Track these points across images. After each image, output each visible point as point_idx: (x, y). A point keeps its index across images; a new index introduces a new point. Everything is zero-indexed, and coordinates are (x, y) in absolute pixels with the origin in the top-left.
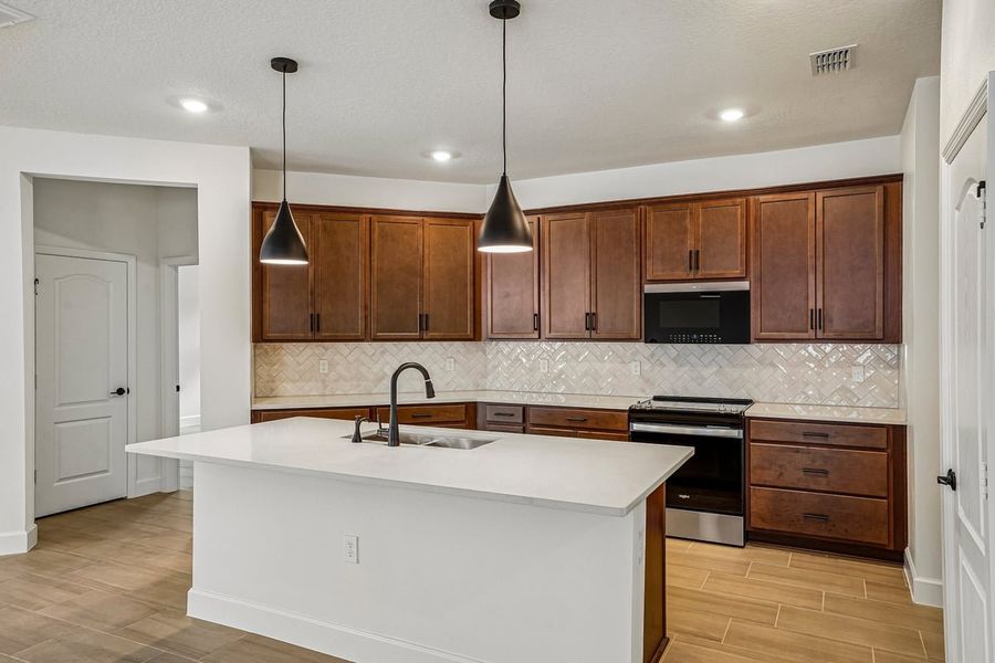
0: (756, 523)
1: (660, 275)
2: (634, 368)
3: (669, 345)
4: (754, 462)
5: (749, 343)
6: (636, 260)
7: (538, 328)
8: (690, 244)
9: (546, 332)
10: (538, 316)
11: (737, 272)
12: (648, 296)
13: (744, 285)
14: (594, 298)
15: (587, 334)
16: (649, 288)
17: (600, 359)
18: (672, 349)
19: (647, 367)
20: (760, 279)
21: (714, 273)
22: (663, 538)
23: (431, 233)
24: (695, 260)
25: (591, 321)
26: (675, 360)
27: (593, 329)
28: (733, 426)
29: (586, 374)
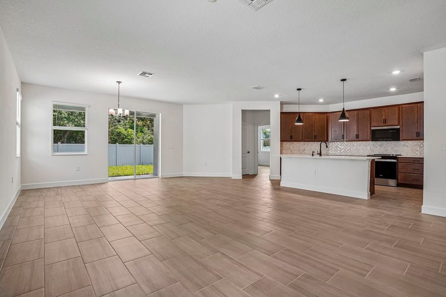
0: (400, 182)
1: (375, 124)
2: (369, 148)
3: (378, 142)
4: (400, 167)
5: (399, 140)
6: (369, 122)
7: (343, 138)
8: (383, 118)
9: (345, 139)
10: (343, 136)
11: (397, 123)
12: (372, 130)
13: (398, 127)
14: (358, 131)
15: (356, 139)
16: (372, 128)
17: (360, 146)
18: (379, 143)
19: (372, 147)
20: (402, 125)
21: (390, 124)
22: (374, 184)
23: (317, 116)
24: (385, 121)
25: (357, 136)
26: (380, 145)
27: (357, 138)
28: (394, 159)
29: (355, 149)
